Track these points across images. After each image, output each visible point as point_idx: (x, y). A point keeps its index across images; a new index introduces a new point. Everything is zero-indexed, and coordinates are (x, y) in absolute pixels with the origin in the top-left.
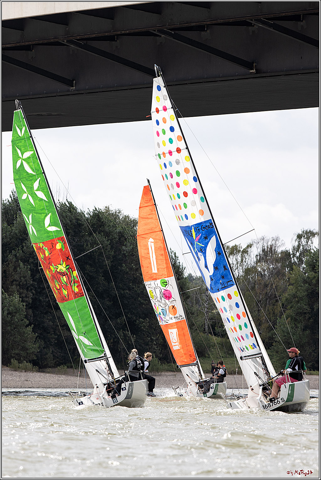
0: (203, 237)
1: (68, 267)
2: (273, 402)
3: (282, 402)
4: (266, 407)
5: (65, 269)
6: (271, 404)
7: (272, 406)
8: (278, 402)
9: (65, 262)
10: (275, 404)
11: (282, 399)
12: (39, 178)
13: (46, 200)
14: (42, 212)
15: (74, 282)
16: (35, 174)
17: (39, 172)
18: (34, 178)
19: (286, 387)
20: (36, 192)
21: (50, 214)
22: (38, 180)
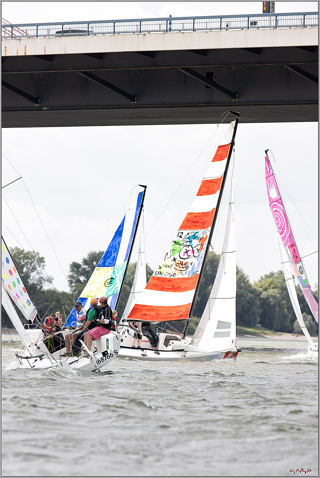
2: (106, 355)
3: (115, 354)
4: (99, 362)
6: (104, 358)
7: (106, 360)
8: (112, 355)
10: (108, 357)
11: (115, 351)
19: (117, 338)
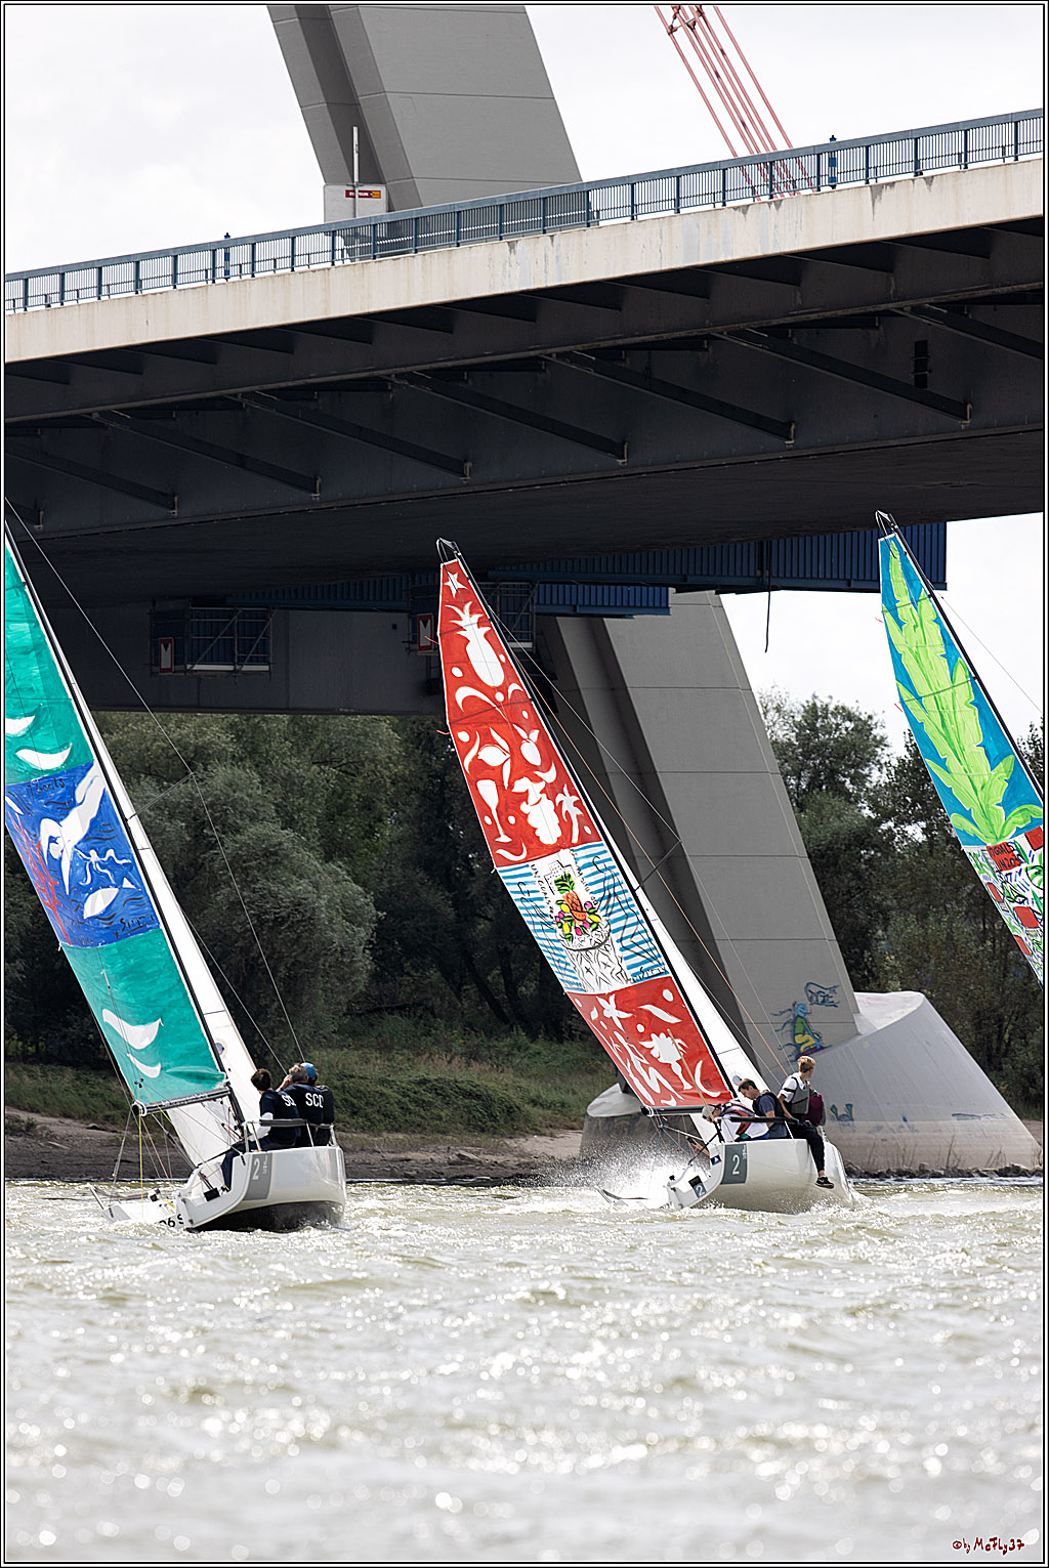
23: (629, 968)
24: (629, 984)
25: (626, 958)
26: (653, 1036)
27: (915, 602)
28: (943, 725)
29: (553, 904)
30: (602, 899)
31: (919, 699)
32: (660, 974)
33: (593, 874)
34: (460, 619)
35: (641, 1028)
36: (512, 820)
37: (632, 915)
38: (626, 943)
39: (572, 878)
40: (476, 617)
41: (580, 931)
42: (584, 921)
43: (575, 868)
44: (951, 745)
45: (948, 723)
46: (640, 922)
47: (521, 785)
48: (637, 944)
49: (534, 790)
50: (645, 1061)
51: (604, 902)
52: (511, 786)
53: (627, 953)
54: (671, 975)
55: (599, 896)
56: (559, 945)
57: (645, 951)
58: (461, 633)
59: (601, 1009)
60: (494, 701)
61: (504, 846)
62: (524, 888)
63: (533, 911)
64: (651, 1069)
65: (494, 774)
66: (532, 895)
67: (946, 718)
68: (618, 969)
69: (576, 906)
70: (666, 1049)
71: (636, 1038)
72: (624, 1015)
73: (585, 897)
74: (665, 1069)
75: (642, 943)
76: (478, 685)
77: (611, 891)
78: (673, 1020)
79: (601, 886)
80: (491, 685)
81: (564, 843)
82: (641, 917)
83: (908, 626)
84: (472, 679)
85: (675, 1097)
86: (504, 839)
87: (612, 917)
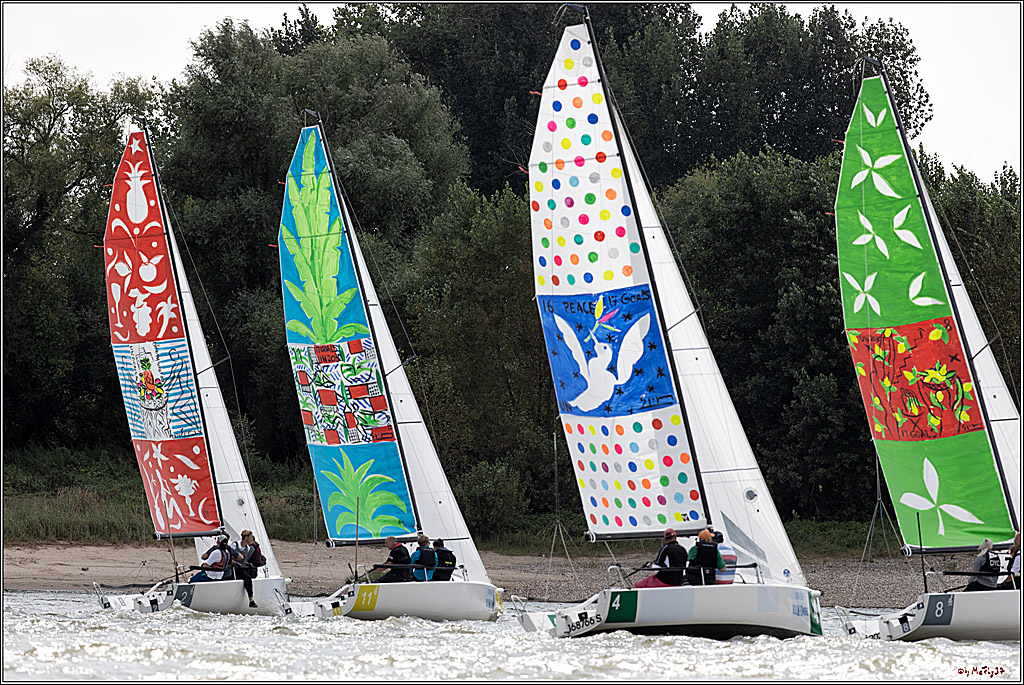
0: (621, 315)
1: (951, 375)
5: (944, 378)
9: (945, 366)
12: (910, 206)
13: (919, 246)
14: (906, 269)
15: (962, 404)
16: (899, 197)
17: (911, 194)
18: (898, 204)
20: (897, 232)
21: (924, 274)
22: (906, 209)
23: (174, 428)
24: (171, 439)
25: (174, 421)
26: (179, 476)
27: (317, 174)
28: (312, 258)
29: (138, 375)
30: (167, 379)
31: (298, 239)
32: (196, 434)
33: (168, 361)
34: (130, 172)
35: (172, 469)
36: (125, 314)
37: (187, 392)
38: (175, 411)
39: (150, 362)
40: (142, 172)
41: (150, 397)
42: (153, 391)
43: (154, 355)
44: (313, 273)
45: (316, 258)
46: (192, 397)
47: (134, 293)
48: (183, 413)
49: (141, 297)
50: (170, 493)
51: (168, 381)
52: (128, 292)
53: (175, 417)
54: (204, 436)
55: (165, 376)
56: (137, 403)
57: (189, 418)
58: (127, 181)
59: (152, 452)
60: (132, 233)
61: (118, 329)
62: (125, 360)
63: (127, 377)
64: (172, 499)
65: (121, 280)
66: (129, 366)
67: (316, 254)
68: (166, 427)
69: (150, 379)
70: (185, 486)
71: (167, 475)
72: (165, 458)
73: (157, 375)
74: (181, 500)
75: (188, 412)
76: (125, 219)
77: (176, 374)
78: (196, 467)
79: (169, 369)
80: (133, 221)
81: (152, 336)
82: (195, 393)
83: (306, 190)
84: (124, 215)
85: (182, 521)
86: (120, 325)
87: (171, 392)
